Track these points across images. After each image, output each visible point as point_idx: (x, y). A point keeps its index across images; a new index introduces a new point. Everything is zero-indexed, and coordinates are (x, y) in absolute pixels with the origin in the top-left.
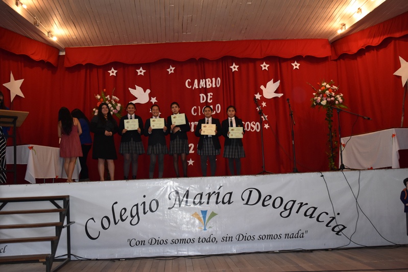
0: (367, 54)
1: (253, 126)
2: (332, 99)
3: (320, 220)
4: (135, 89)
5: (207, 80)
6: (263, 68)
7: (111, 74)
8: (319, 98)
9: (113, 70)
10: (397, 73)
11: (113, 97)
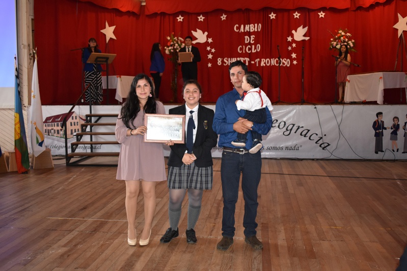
0: (376, 8)
1: (284, 62)
2: (345, 44)
3: (311, 138)
4: (196, 31)
5: (251, 25)
6: (295, 17)
7: (179, 20)
8: (335, 43)
9: (180, 17)
10: (395, 26)
11: (180, 38)
